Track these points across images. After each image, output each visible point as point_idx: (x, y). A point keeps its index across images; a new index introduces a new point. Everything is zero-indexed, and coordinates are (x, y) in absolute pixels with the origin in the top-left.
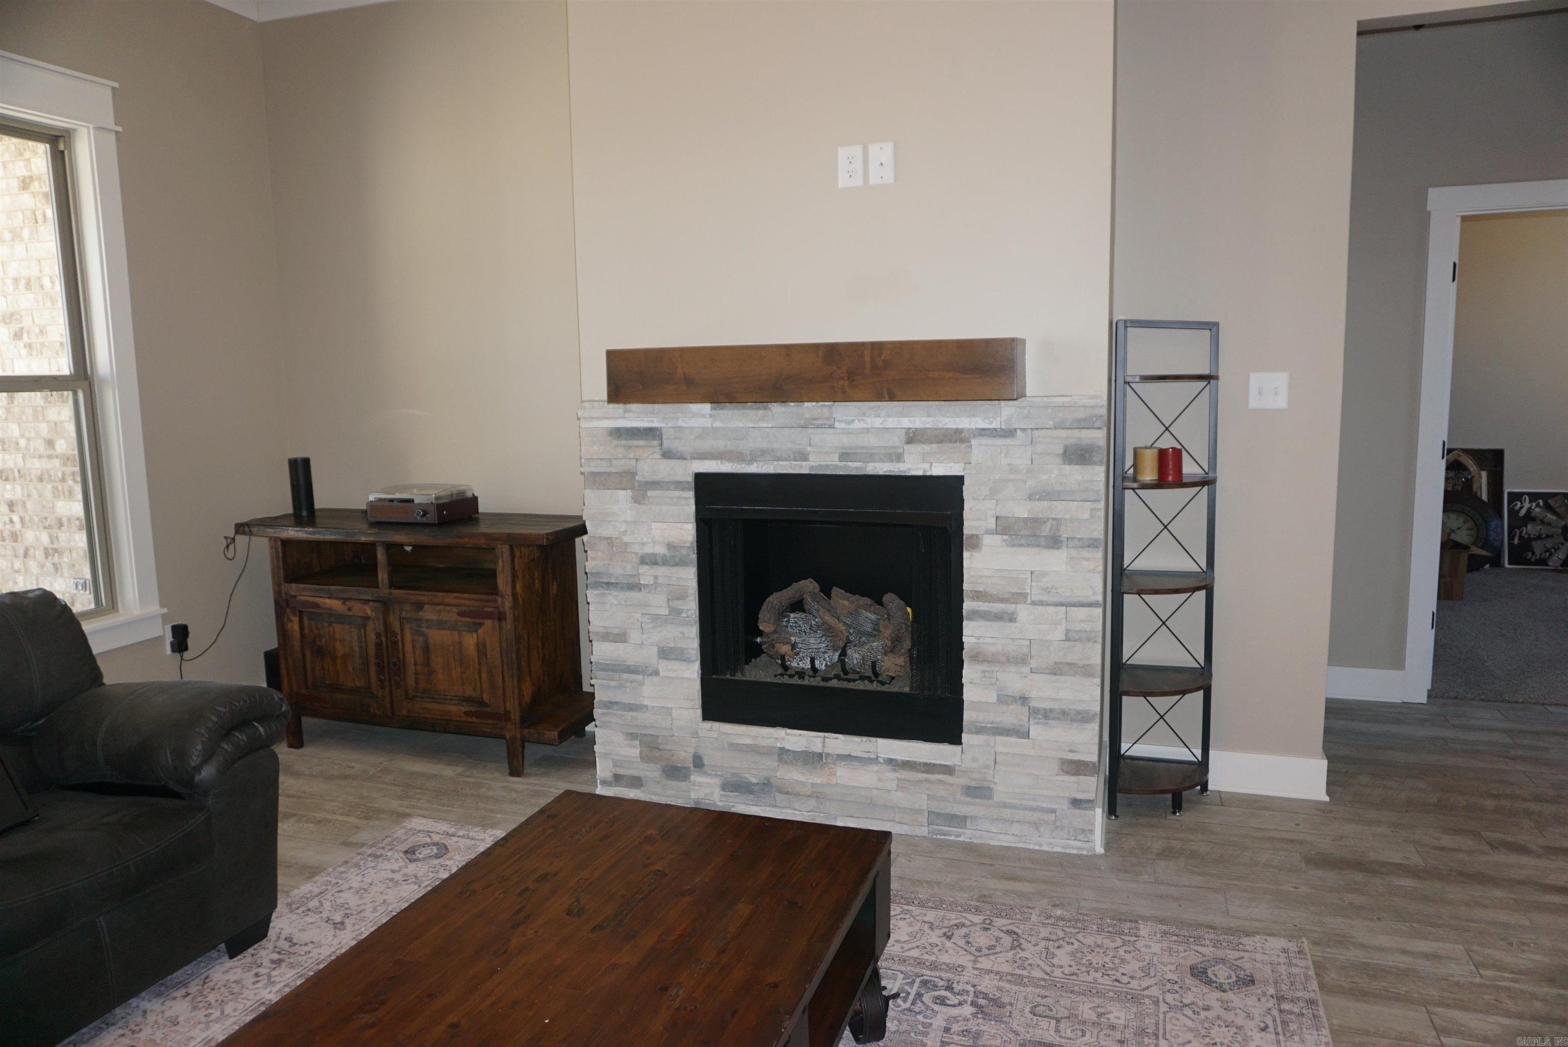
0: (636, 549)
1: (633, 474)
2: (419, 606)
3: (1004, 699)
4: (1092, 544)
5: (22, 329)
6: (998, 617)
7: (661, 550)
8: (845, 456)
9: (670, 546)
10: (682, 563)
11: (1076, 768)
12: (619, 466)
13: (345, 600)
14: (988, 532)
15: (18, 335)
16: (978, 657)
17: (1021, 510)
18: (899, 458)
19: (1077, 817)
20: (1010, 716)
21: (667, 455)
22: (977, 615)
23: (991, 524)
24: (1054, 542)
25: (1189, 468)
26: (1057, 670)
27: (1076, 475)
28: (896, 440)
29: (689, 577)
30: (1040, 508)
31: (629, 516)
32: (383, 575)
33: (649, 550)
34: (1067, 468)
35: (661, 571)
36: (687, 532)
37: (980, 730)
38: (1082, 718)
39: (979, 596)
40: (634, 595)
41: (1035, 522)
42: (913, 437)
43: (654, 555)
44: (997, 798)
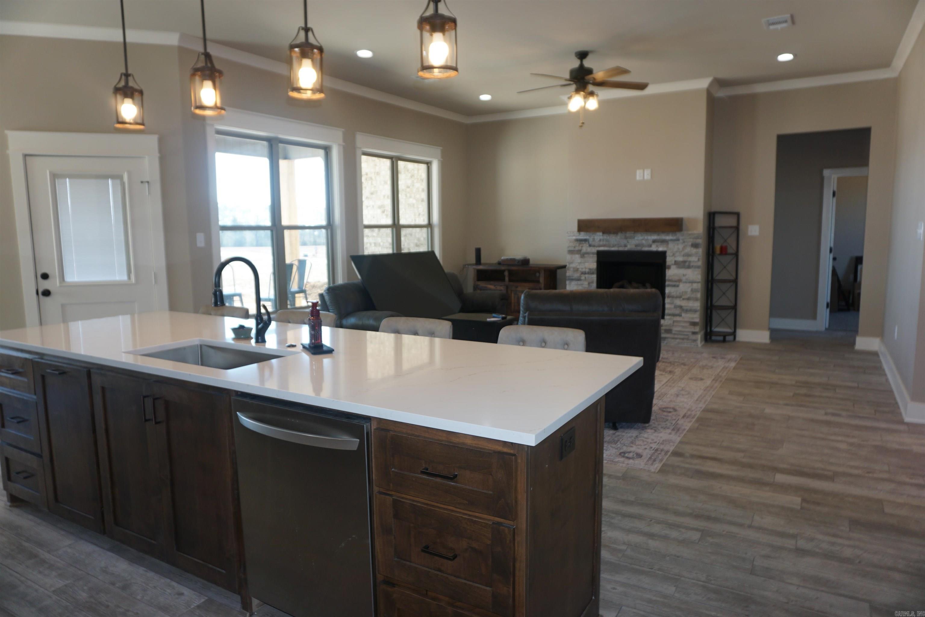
0: (580, 270)
1: (580, 251)
2: (517, 287)
3: (676, 307)
4: (698, 267)
5: (385, 210)
6: (674, 286)
7: (587, 270)
8: (636, 246)
9: (590, 269)
10: (593, 273)
11: (694, 324)
12: (577, 249)
13: (495, 286)
14: (672, 264)
15: (383, 212)
16: (669, 297)
17: (680, 259)
18: (650, 246)
19: (693, 337)
20: (677, 311)
21: (590, 246)
22: (669, 286)
23: (673, 262)
24: (689, 267)
25: (730, 251)
26: (688, 299)
27: (694, 251)
28: (650, 242)
29: (594, 277)
30: (685, 258)
31: (579, 261)
32: (507, 279)
33: (584, 270)
34: (692, 249)
35: (587, 276)
36: (594, 266)
37: (669, 315)
38: (695, 311)
39: (670, 281)
40: (579, 282)
41: (684, 262)
42: (654, 241)
43: (585, 272)
44: (673, 332)
